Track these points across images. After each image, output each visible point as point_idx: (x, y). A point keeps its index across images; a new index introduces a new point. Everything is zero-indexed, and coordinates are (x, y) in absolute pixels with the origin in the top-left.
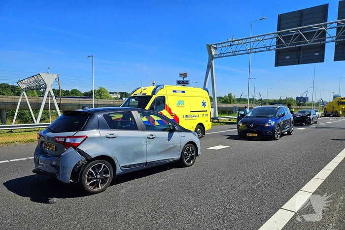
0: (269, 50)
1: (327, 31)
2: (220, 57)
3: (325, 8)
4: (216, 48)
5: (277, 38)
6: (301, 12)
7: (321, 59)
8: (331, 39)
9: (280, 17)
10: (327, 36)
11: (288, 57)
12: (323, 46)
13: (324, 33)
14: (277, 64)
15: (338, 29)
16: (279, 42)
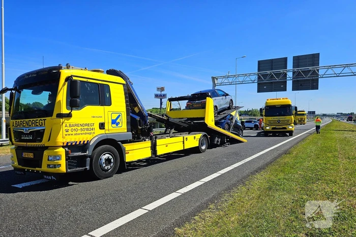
0: (254, 82)
1: (288, 73)
2: (221, 85)
3: (285, 59)
4: (217, 79)
5: (258, 75)
6: (272, 61)
7: (285, 89)
8: (290, 79)
9: (260, 63)
10: (288, 76)
11: (265, 87)
12: (285, 82)
13: (286, 74)
14: (259, 91)
15: (294, 73)
16: (259, 78)
